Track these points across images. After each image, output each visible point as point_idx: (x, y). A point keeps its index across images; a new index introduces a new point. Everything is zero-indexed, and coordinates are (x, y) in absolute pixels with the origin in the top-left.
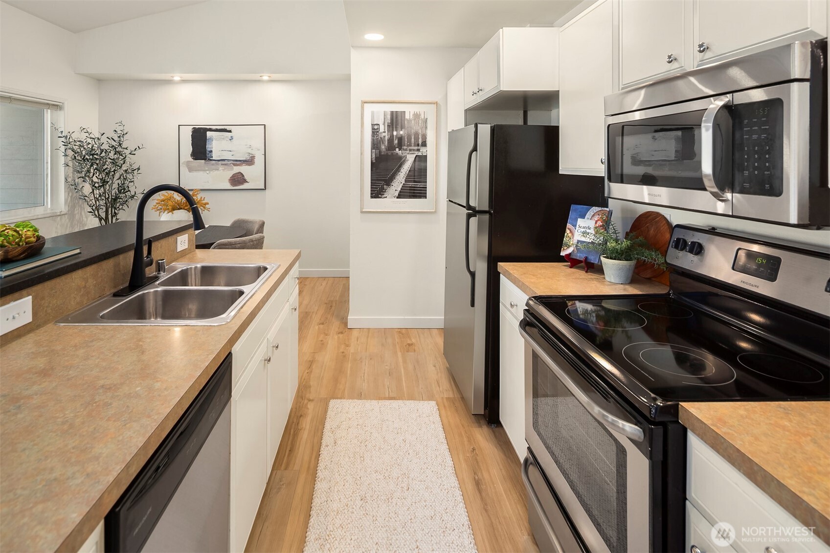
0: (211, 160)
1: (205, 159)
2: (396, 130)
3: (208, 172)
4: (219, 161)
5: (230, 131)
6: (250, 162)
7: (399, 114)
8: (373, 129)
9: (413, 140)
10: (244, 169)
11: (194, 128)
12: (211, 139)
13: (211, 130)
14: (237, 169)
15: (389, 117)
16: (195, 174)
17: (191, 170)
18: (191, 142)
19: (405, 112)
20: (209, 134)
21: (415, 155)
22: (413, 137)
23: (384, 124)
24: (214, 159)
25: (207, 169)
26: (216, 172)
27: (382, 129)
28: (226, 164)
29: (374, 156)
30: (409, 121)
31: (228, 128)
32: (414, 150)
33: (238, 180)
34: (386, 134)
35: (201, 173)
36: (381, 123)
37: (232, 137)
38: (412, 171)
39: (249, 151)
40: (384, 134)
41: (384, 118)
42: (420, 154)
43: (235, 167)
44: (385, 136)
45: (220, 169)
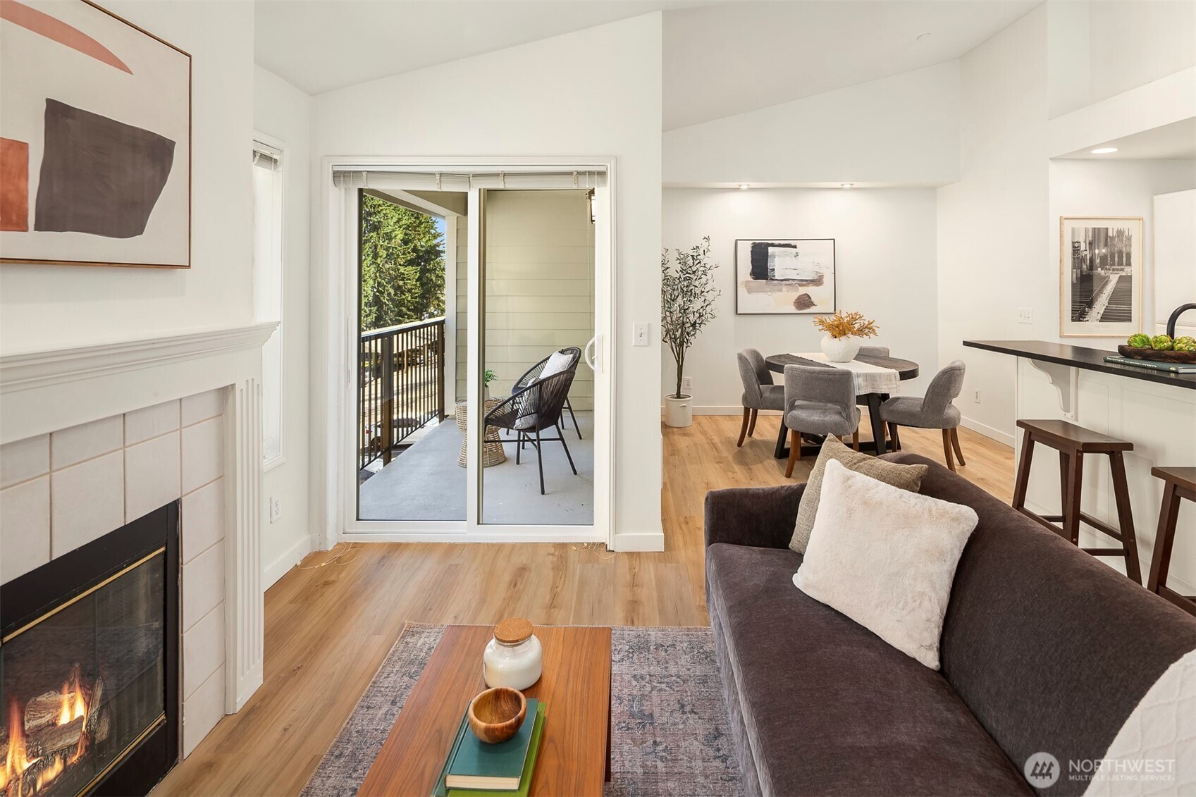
0: (773, 280)
1: (767, 279)
2: (1098, 249)
3: (769, 293)
4: (782, 280)
5: (795, 247)
6: (818, 282)
7: (1102, 231)
8: (1074, 247)
9: (1116, 259)
10: (811, 290)
11: (754, 243)
12: (774, 256)
13: (773, 245)
14: (803, 290)
15: (1090, 234)
16: (755, 296)
17: (750, 291)
18: (750, 259)
19: (1107, 229)
20: (771, 249)
21: (1118, 276)
22: (1116, 256)
23: (1085, 242)
24: (776, 278)
25: (768, 290)
26: (779, 293)
27: (1083, 248)
28: (790, 285)
29: (1075, 276)
30: (1112, 238)
31: (793, 243)
32: (1117, 270)
33: (804, 303)
34: (1087, 253)
35: (761, 295)
36: (1082, 240)
37: (797, 253)
38: (1115, 292)
39: (817, 269)
40: (1085, 253)
41: (1086, 236)
42: (1124, 274)
43: (800, 288)
44: (1086, 255)
45: (784, 290)
